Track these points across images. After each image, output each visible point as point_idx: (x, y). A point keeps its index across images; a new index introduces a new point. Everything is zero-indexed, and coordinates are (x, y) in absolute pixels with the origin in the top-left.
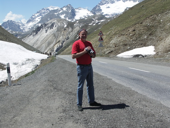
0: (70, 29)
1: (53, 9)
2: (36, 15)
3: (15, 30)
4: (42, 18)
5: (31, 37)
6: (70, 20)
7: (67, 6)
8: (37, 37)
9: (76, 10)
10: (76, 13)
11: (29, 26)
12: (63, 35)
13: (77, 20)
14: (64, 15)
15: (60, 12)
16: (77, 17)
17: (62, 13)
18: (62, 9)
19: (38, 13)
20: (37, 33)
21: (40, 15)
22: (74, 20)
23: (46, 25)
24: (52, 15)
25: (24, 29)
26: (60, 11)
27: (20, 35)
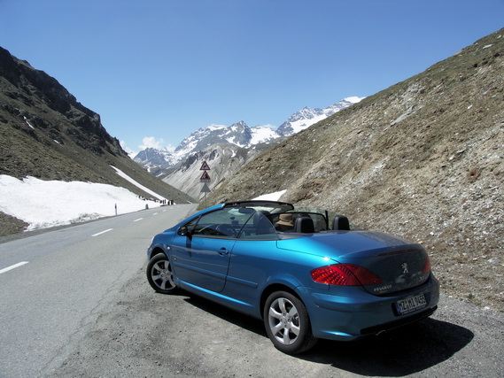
0: (241, 160)
1: (215, 129)
2: (190, 139)
3: (157, 163)
4: (198, 143)
5: (180, 173)
6: (242, 146)
7: (238, 124)
8: (189, 173)
9: (252, 130)
10: (252, 135)
11: (178, 156)
12: (230, 170)
13: (253, 146)
14: (234, 137)
15: (227, 133)
16: (254, 141)
17: (230, 135)
18: (229, 128)
19: (192, 135)
20: (188, 167)
21: (196, 138)
22: (249, 146)
23: (202, 154)
24: (214, 137)
25: (170, 161)
26: (226, 131)
27: (163, 170)
